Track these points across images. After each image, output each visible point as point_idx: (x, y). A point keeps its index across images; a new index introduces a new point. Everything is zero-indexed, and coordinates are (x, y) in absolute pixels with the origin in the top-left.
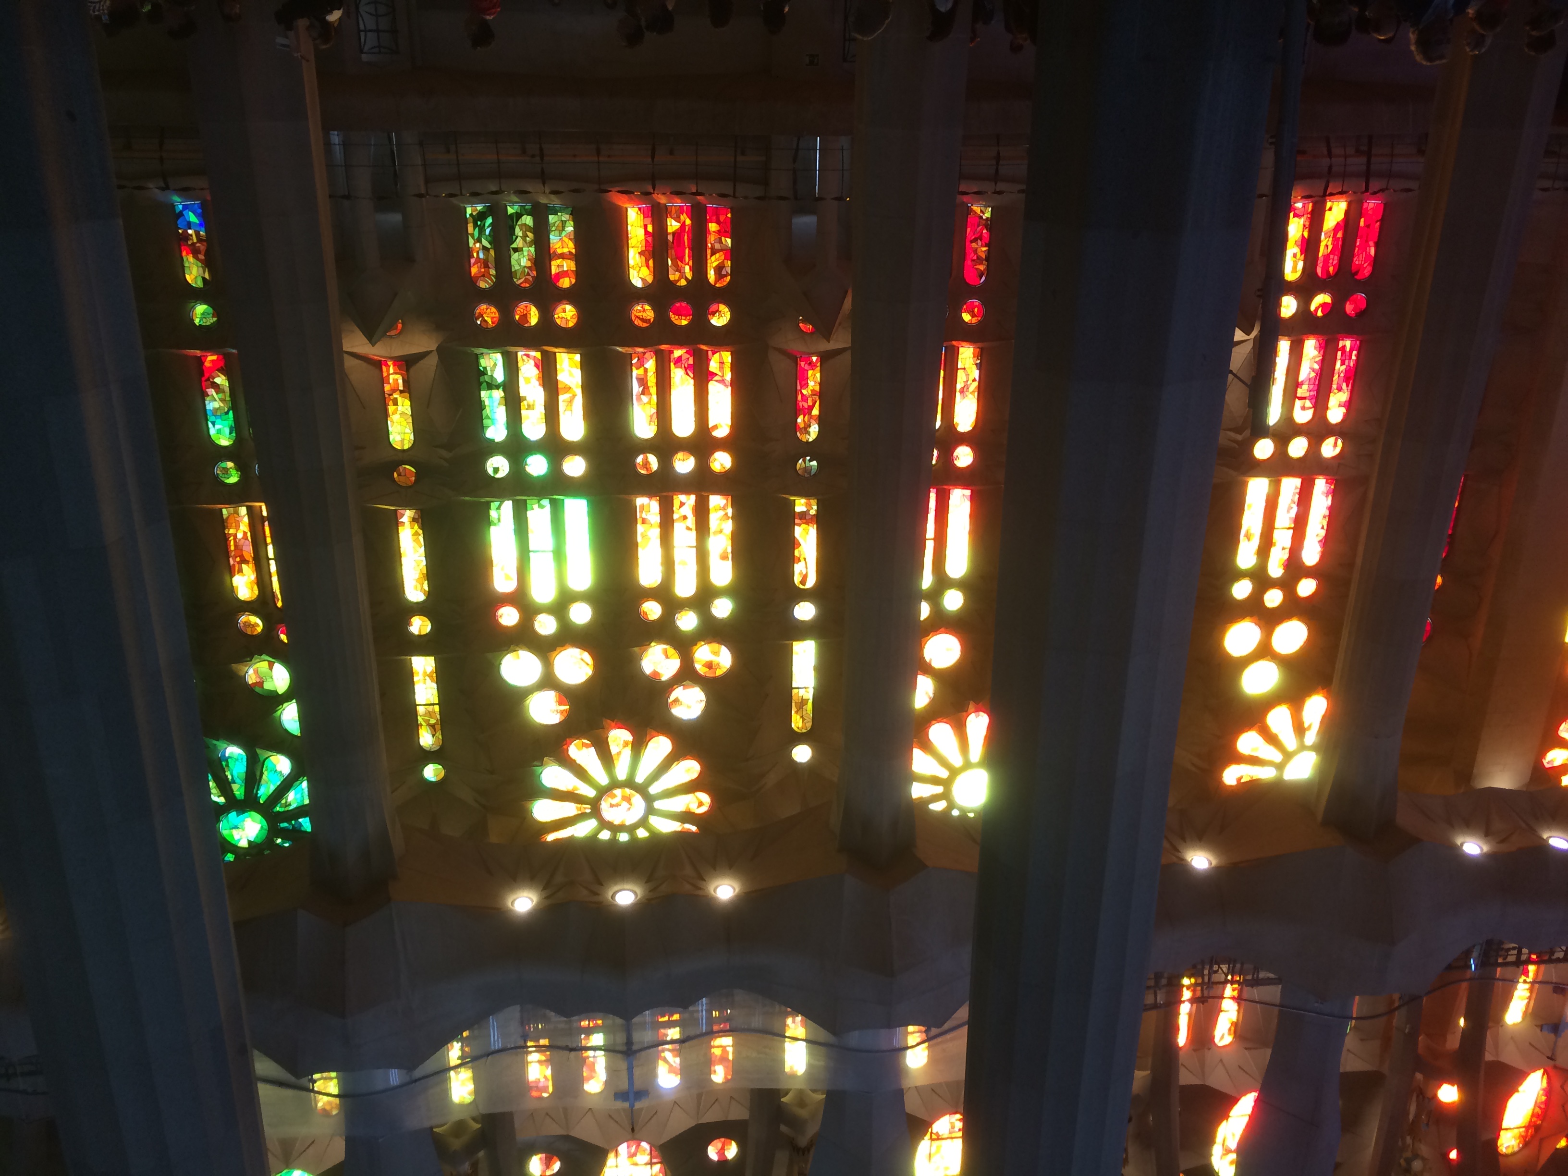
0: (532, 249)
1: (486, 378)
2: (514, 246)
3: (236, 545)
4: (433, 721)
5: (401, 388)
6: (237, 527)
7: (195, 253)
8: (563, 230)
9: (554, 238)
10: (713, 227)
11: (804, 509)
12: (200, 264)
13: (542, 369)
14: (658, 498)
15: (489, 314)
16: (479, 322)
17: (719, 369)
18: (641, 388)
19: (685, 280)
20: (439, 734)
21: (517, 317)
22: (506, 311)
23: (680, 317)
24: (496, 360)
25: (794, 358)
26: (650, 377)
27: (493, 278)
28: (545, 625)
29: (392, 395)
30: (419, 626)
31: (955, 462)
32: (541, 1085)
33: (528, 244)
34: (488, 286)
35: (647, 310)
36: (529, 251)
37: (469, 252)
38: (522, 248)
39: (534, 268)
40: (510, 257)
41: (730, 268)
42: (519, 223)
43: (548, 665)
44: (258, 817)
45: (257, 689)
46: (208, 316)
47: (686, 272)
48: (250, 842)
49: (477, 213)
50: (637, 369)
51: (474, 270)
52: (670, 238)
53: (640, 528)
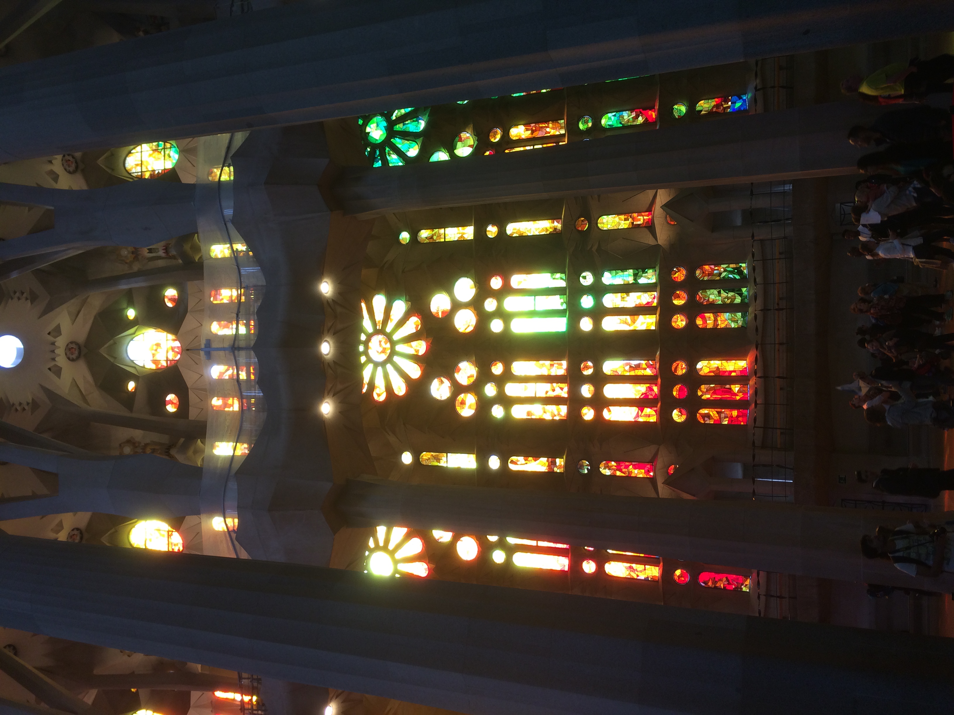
0: (720, 302)
1: (640, 273)
2: (722, 291)
3: (542, 127)
4: (435, 238)
5: (635, 223)
6: (553, 128)
7: (717, 106)
8: (732, 321)
9: (727, 315)
10: (735, 413)
11: (558, 464)
12: (710, 108)
13: (646, 306)
14: (566, 374)
15: (680, 275)
16: (675, 269)
17: (645, 414)
18: (634, 366)
19: (701, 395)
20: (427, 241)
21: (678, 292)
22: (681, 285)
23: (678, 391)
24: (651, 279)
25: (652, 461)
26: (641, 371)
27: (702, 279)
28: (490, 305)
29: (631, 217)
30: (492, 231)
31: (585, 562)
32: (218, 296)
33: (723, 300)
34: (697, 275)
35: (683, 371)
36: (719, 300)
37: (718, 264)
38: (721, 296)
39: (708, 303)
40: (715, 289)
41: (709, 423)
42: (736, 294)
43: (466, 305)
44: (383, 138)
45: (457, 139)
46: (679, 113)
47: (706, 395)
48: (369, 133)
49: (742, 270)
50: (646, 364)
51: (707, 267)
52: (728, 386)
53: (548, 363)
